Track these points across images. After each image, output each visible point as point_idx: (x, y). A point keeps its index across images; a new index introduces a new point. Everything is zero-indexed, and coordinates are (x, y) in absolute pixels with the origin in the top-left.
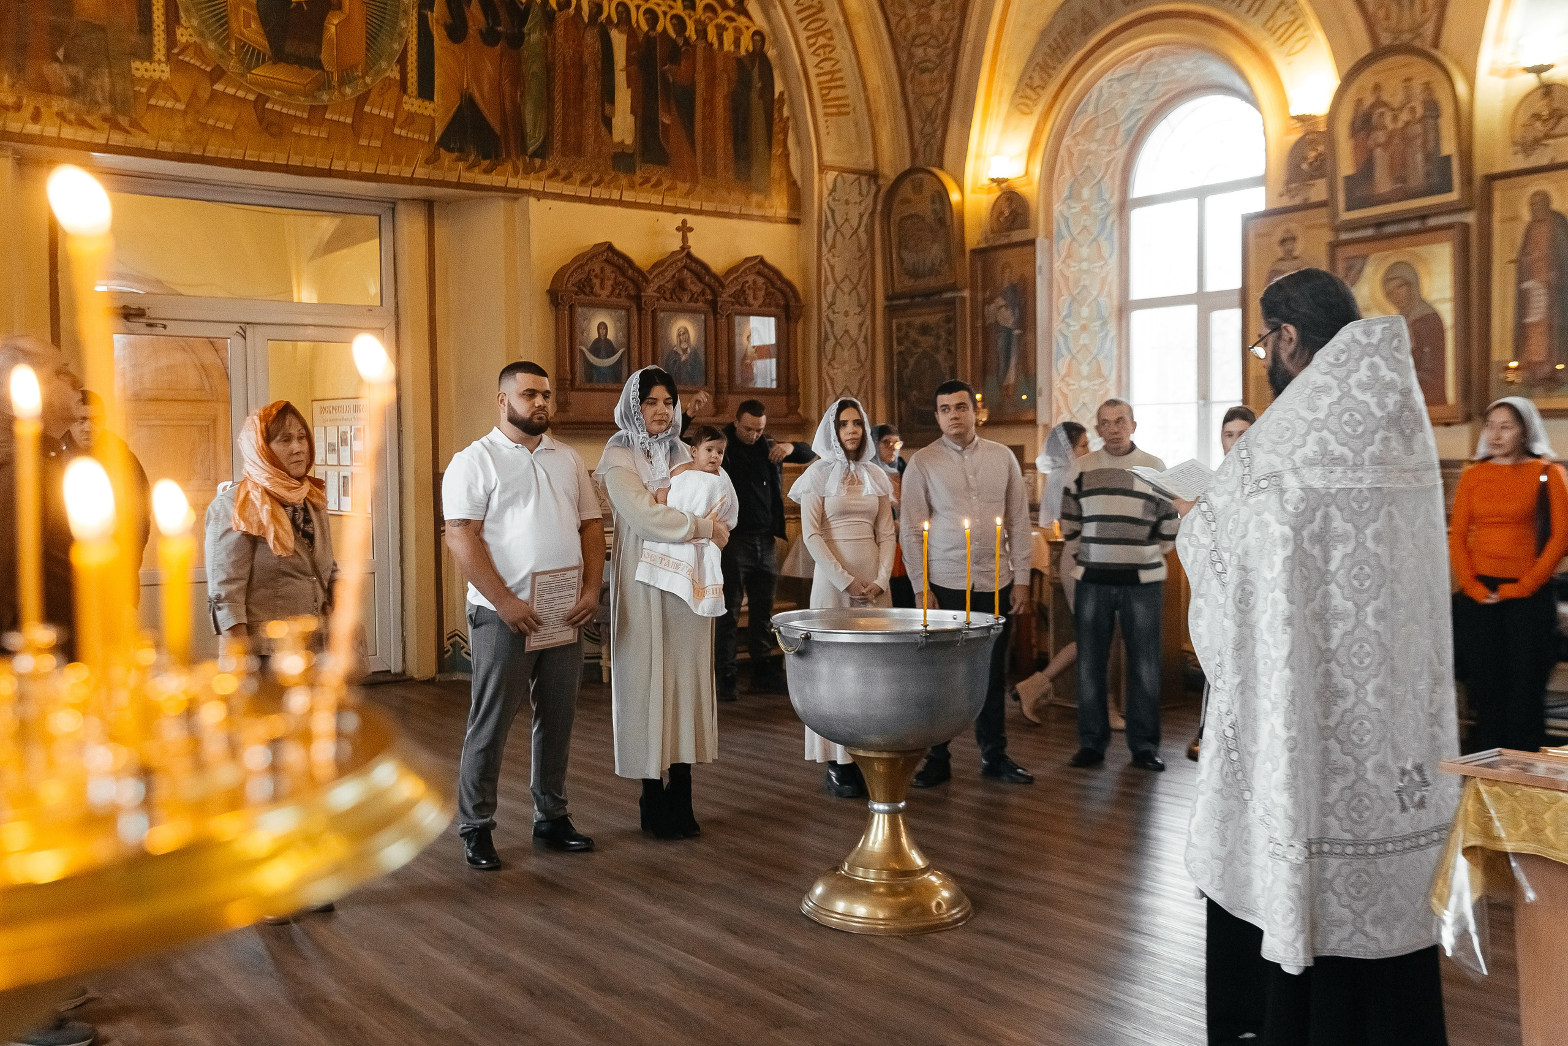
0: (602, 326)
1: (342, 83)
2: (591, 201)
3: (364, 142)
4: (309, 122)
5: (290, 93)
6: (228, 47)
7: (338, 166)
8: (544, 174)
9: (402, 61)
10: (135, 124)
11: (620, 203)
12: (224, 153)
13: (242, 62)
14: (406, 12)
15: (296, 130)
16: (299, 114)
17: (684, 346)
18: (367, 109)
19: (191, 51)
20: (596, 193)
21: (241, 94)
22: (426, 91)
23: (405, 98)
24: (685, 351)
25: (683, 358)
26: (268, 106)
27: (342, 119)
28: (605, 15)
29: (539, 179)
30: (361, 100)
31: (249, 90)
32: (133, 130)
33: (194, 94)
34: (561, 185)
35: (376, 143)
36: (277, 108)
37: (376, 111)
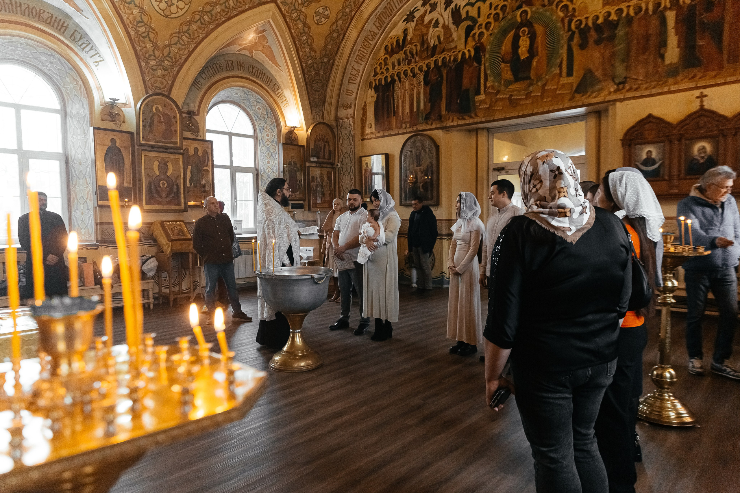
0: (650, 152)
1: (537, 81)
2: (651, 96)
3: (545, 100)
4: (526, 99)
5: (519, 91)
6: (501, 83)
7: (535, 111)
8: (624, 91)
9: (560, 66)
10: (476, 115)
11: (669, 92)
12: (500, 117)
13: (505, 86)
14: (562, 46)
15: (521, 103)
16: (522, 97)
17: (702, 155)
18: (546, 88)
19: (490, 88)
20: (654, 91)
21: (504, 96)
22: (570, 74)
23: (562, 79)
24: (703, 158)
25: (702, 161)
26: (513, 98)
27: (537, 94)
28: (662, 6)
29: (621, 94)
30: (544, 85)
31: (507, 95)
32: (475, 117)
33: (491, 101)
34: (635, 92)
35: (549, 99)
36: (515, 97)
37: (549, 88)
